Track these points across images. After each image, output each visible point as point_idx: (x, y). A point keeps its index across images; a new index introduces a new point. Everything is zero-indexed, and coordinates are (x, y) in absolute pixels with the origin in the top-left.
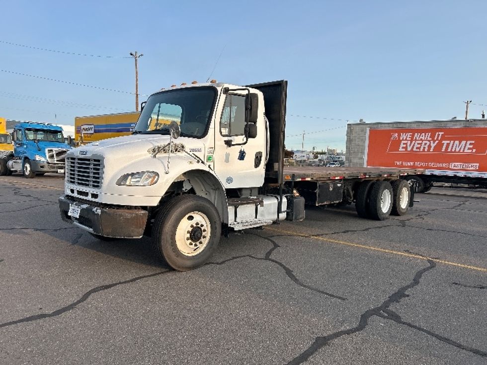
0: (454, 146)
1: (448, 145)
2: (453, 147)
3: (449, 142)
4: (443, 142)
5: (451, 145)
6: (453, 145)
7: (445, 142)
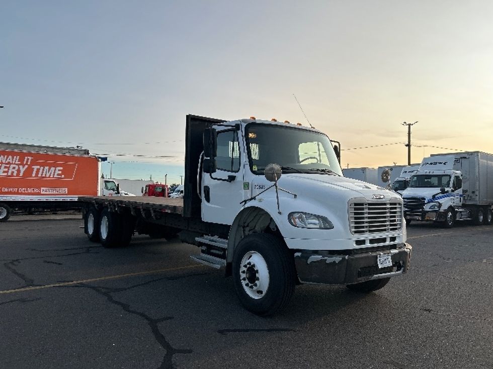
0: (45, 171)
1: (38, 170)
2: (43, 172)
3: (38, 167)
4: (33, 167)
5: (41, 171)
6: (43, 170)
7: (36, 168)
